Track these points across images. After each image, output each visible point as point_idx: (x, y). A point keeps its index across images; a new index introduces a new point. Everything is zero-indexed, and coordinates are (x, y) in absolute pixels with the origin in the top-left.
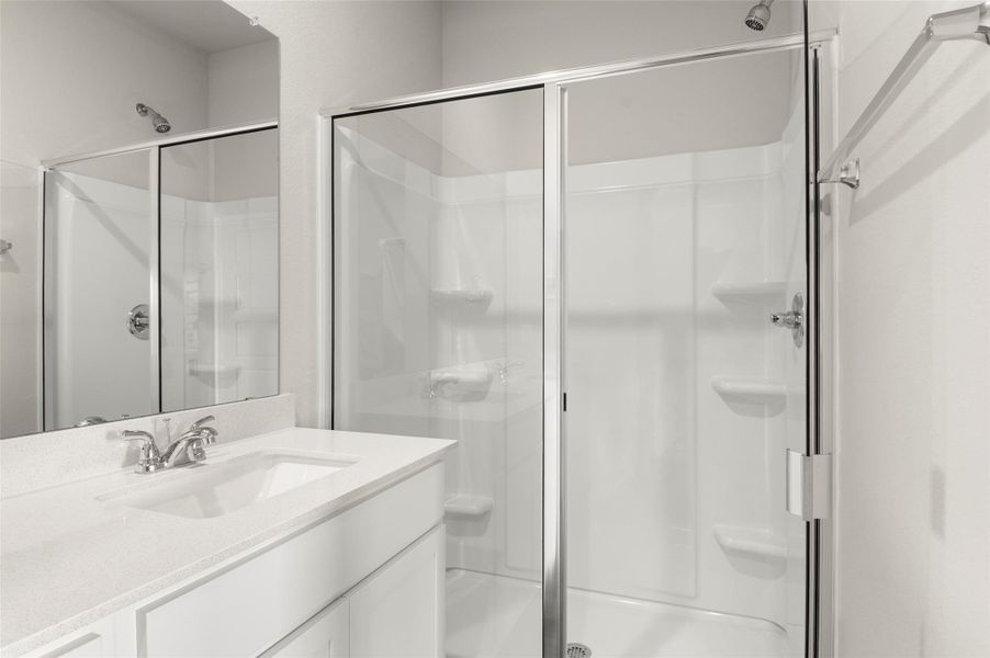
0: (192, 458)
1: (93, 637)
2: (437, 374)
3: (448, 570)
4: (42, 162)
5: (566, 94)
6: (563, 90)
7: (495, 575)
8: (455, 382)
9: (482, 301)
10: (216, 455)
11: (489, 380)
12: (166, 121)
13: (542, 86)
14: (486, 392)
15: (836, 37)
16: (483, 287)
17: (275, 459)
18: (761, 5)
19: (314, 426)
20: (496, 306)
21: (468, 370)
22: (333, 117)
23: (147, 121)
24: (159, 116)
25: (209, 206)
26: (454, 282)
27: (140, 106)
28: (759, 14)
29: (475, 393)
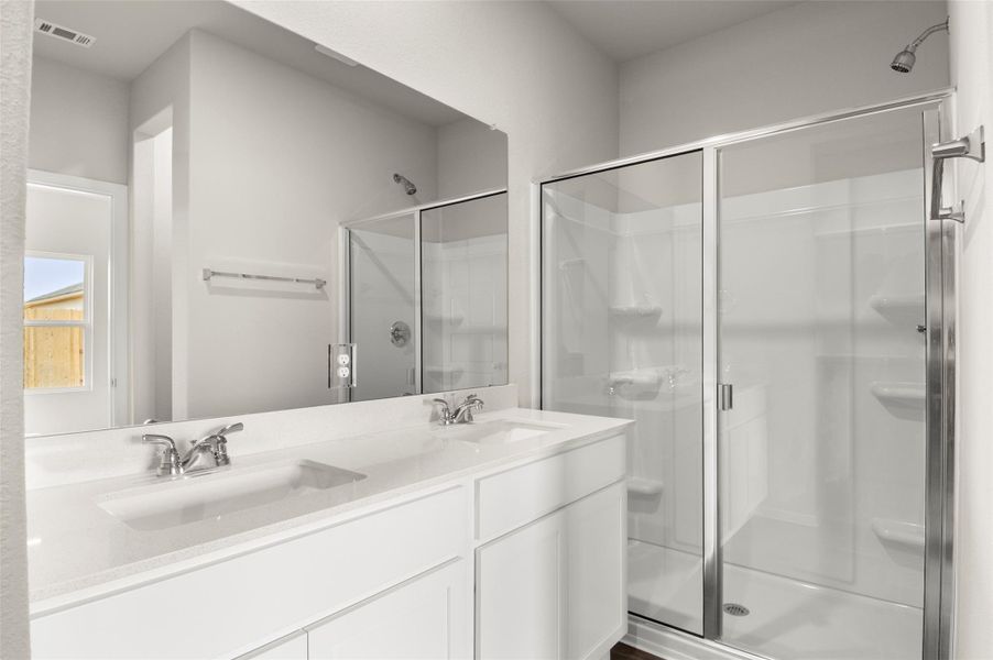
0: (466, 419)
1: (459, 486)
2: (615, 377)
3: (629, 539)
4: (341, 224)
5: (721, 154)
6: (719, 151)
7: (665, 547)
8: (631, 383)
9: (653, 316)
10: (480, 419)
11: (660, 381)
12: (413, 185)
13: (702, 149)
14: (657, 393)
15: (954, 94)
16: (653, 304)
17: (511, 425)
18: (906, 52)
19: (529, 407)
20: (665, 319)
21: (642, 374)
22: (542, 184)
23: (400, 186)
24: (409, 182)
25: (440, 245)
26: (629, 300)
27: (396, 176)
28: (903, 60)
29: (647, 393)
